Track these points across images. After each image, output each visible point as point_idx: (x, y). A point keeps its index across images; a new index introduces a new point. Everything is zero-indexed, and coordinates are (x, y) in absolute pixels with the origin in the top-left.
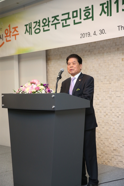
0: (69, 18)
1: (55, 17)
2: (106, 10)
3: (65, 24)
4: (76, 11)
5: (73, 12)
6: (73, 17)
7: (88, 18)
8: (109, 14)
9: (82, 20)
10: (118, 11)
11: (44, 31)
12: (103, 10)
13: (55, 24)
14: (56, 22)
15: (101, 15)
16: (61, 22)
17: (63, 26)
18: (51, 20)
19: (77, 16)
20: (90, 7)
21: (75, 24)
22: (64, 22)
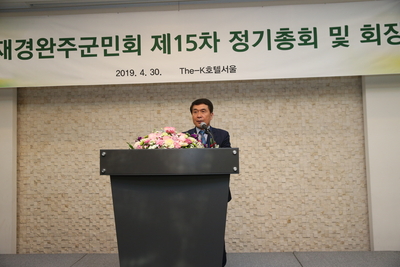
0: (95, 45)
1: (67, 41)
2: (161, 45)
3: (86, 53)
4: (110, 39)
5: (103, 39)
6: (103, 45)
7: (130, 51)
8: (167, 50)
9: (120, 52)
10: (180, 50)
11: (40, 57)
12: (156, 44)
13: (67, 51)
14: (67, 46)
15: (153, 49)
16: (79, 50)
17: (83, 55)
18: (58, 43)
19: (110, 45)
20: (135, 37)
21: (106, 54)
22: (86, 50)
